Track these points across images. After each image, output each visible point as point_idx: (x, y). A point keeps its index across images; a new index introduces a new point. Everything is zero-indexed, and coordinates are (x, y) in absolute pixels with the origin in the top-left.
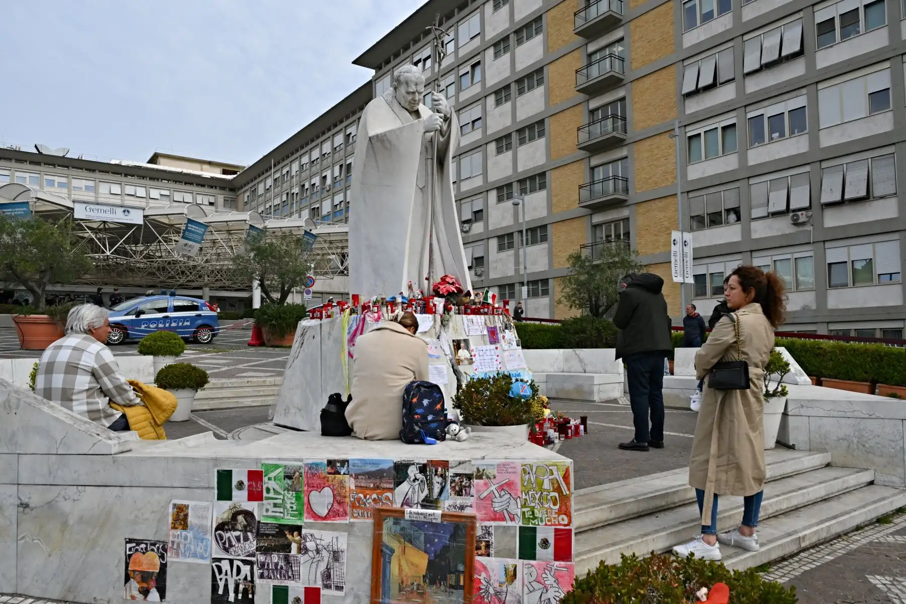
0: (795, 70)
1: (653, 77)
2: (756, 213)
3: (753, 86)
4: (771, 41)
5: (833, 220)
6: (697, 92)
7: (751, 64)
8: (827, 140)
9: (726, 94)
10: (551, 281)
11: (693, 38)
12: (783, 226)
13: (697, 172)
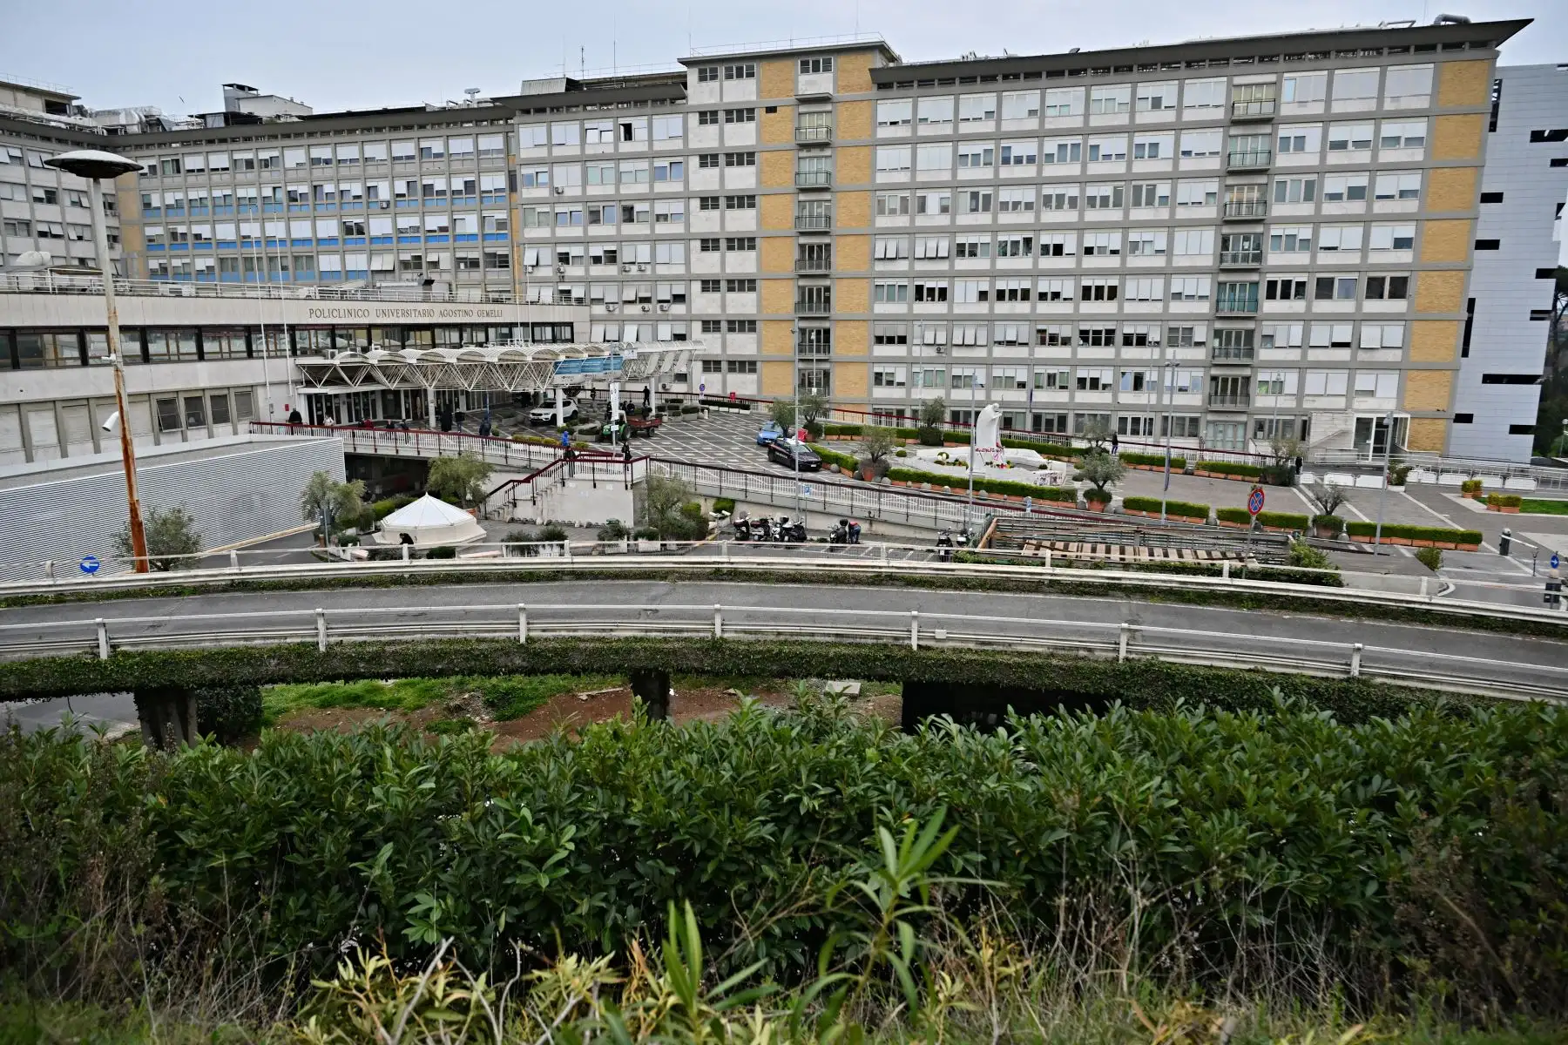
0: (943, 266)
1: (853, 238)
2: (915, 342)
3: (919, 266)
4: (932, 244)
5: (956, 353)
6: (885, 259)
7: (919, 253)
8: (957, 310)
9: (902, 266)
10: (758, 364)
11: (882, 222)
12: (932, 352)
13: (881, 308)
